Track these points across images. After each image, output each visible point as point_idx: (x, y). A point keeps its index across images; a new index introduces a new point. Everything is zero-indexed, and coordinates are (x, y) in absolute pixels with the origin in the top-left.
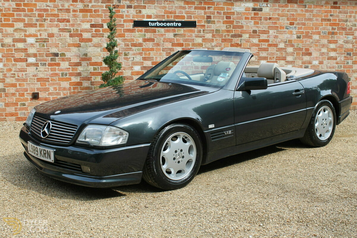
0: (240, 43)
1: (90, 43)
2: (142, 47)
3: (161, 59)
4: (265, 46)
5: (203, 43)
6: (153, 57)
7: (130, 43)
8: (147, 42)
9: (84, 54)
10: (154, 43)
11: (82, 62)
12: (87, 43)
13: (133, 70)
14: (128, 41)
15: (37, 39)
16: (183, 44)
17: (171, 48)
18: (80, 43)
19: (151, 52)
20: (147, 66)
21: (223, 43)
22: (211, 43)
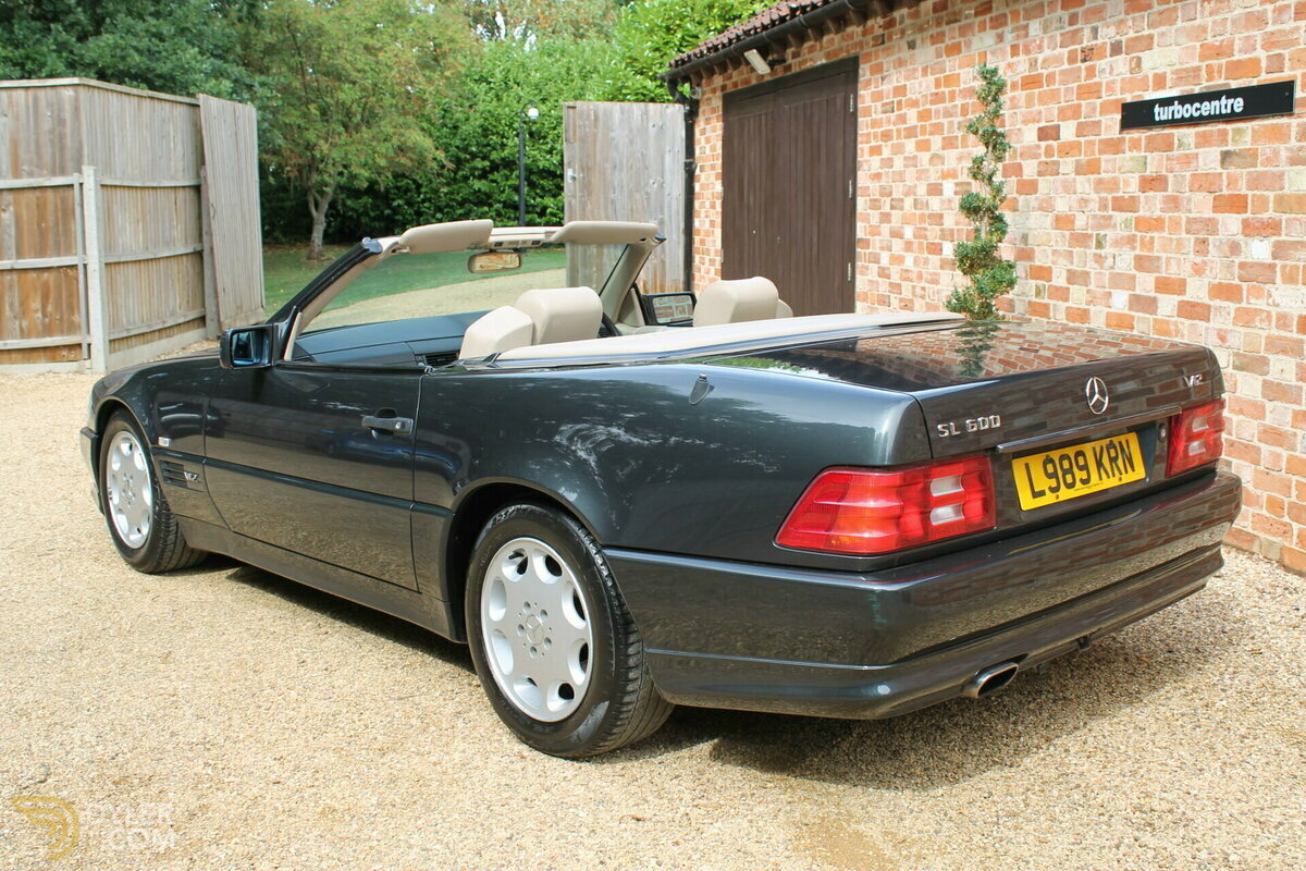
1: (1034, 196)
2: (1136, 215)
3: (1179, 267)
6: (1158, 258)
7: (1110, 197)
8: (1150, 193)
9: (1022, 237)
10: (1165, 194)
11: (1017, 263)
12: (1029, 196)
13: (1110, 307)
14: (1106, 190)
15: (957, 184)
16: (1246, 198)
18: (1017, 196)
19: (1156, 235)
20: (1144, 293)
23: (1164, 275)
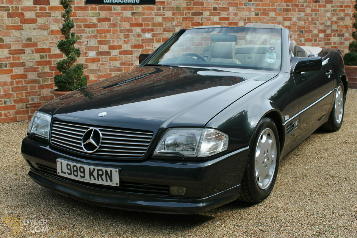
0: (201, 22)
1: (34, 25)
2: (97, 29)
3: (118, 42)
4: (226, 24)
5: (163, 23)
6: (109, 40)
7: (82, 24)
8: (103, 23)
9: (28, 39)
10: (110, 23)
11: (25, 49)
12: (30, 25)
13: (87, 57)
14: (80, 22)
16: (142, 23)
17: (129, 29)
18: (21, 24)
19: (107, 34)
20: (104, 51)
21: (184, 22)
22: (172, 22)
23: (112, 45)
